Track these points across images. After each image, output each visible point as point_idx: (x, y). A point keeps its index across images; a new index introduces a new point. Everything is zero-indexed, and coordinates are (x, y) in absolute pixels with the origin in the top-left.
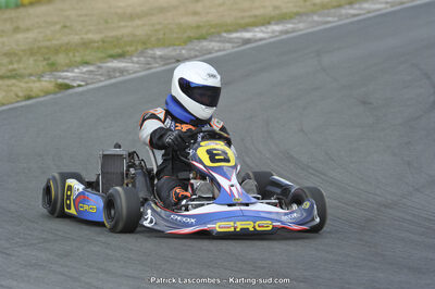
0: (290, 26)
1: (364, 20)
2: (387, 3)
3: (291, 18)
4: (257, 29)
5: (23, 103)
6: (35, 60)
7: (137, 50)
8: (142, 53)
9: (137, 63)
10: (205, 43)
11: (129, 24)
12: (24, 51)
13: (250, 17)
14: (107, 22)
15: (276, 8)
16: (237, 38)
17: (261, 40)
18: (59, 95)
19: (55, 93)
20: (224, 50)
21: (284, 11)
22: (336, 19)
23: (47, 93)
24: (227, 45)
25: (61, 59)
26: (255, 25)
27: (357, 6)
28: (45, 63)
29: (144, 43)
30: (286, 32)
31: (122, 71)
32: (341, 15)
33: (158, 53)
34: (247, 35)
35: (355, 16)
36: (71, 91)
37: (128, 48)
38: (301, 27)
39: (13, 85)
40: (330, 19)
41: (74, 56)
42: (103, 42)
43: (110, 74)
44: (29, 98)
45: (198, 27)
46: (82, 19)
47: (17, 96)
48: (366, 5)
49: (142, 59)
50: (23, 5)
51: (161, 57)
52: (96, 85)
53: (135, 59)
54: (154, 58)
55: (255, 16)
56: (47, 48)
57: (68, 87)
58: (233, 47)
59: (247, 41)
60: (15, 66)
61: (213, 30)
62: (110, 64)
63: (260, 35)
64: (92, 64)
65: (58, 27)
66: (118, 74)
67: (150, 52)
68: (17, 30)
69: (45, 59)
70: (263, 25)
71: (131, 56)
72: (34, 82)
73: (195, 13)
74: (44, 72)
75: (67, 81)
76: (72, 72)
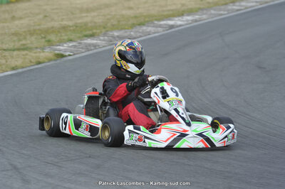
0: (197, 17)
1: (244, 13)
2: (256, 2)
3: (197, 11)
4: (177, 19)
5: (36, 66)
6: (36, 38)
7: (101, 32)
8: (105, 34)
9: (104, 40)
10: (144, 28)
11: (88, 15)
12: (25, 32)
13: (169, 10)
14: (73, 14)
15: (183, 5)
16: (165, 25)
17: (180, 26)
18: (58, 61)
19: (55, 60)
20: (158, 32)
21: (190, 7)
22: (226, 12)
23: (50, 60)
24: (159, 29)
25: (53, 37)
26: (174, 16)
27: (237, 4)
28: (43, 40)
29: (104, 28)
30: (196, 21)
31: (95, 46)
32: (228, 10)
33: (116, 34)
34: (171, 23)
35: (238, 10)
36: (65, 59)
37: (94, 31)
38: (204, 17)
39: (27, 54)
40: (222, 12)
41: (61, 36)
42: (77, 27)
43: (88, 47)
44: (39, 63)
45: (136, 17)
46: (55, 11)
47: (31, 62)
48: (243, 4)
49: (106, 38)
50: (12, 2)
51: (118, 37)
52: (80, 55)
53: (102, 38)
54: (113, 37)
55: (172, 10)
56: (39, 30)
57: (62, 56)
58: (164, 31)
59: (172, 27)
60: (24, 42)
61: (147, 19)
62: (85, 41)
63: (179, 23)
64: (75, 41)
65: (41, 16)
66: (92, 48)
67: (111, 33)
68: (13, 18)
69: (42, 38)
70: (179, 16)
71: (99, 36)
72: (40, 52)
73: (130, 8)
74: (44, 46)
75: (61, 52)
76: (63, 46)
